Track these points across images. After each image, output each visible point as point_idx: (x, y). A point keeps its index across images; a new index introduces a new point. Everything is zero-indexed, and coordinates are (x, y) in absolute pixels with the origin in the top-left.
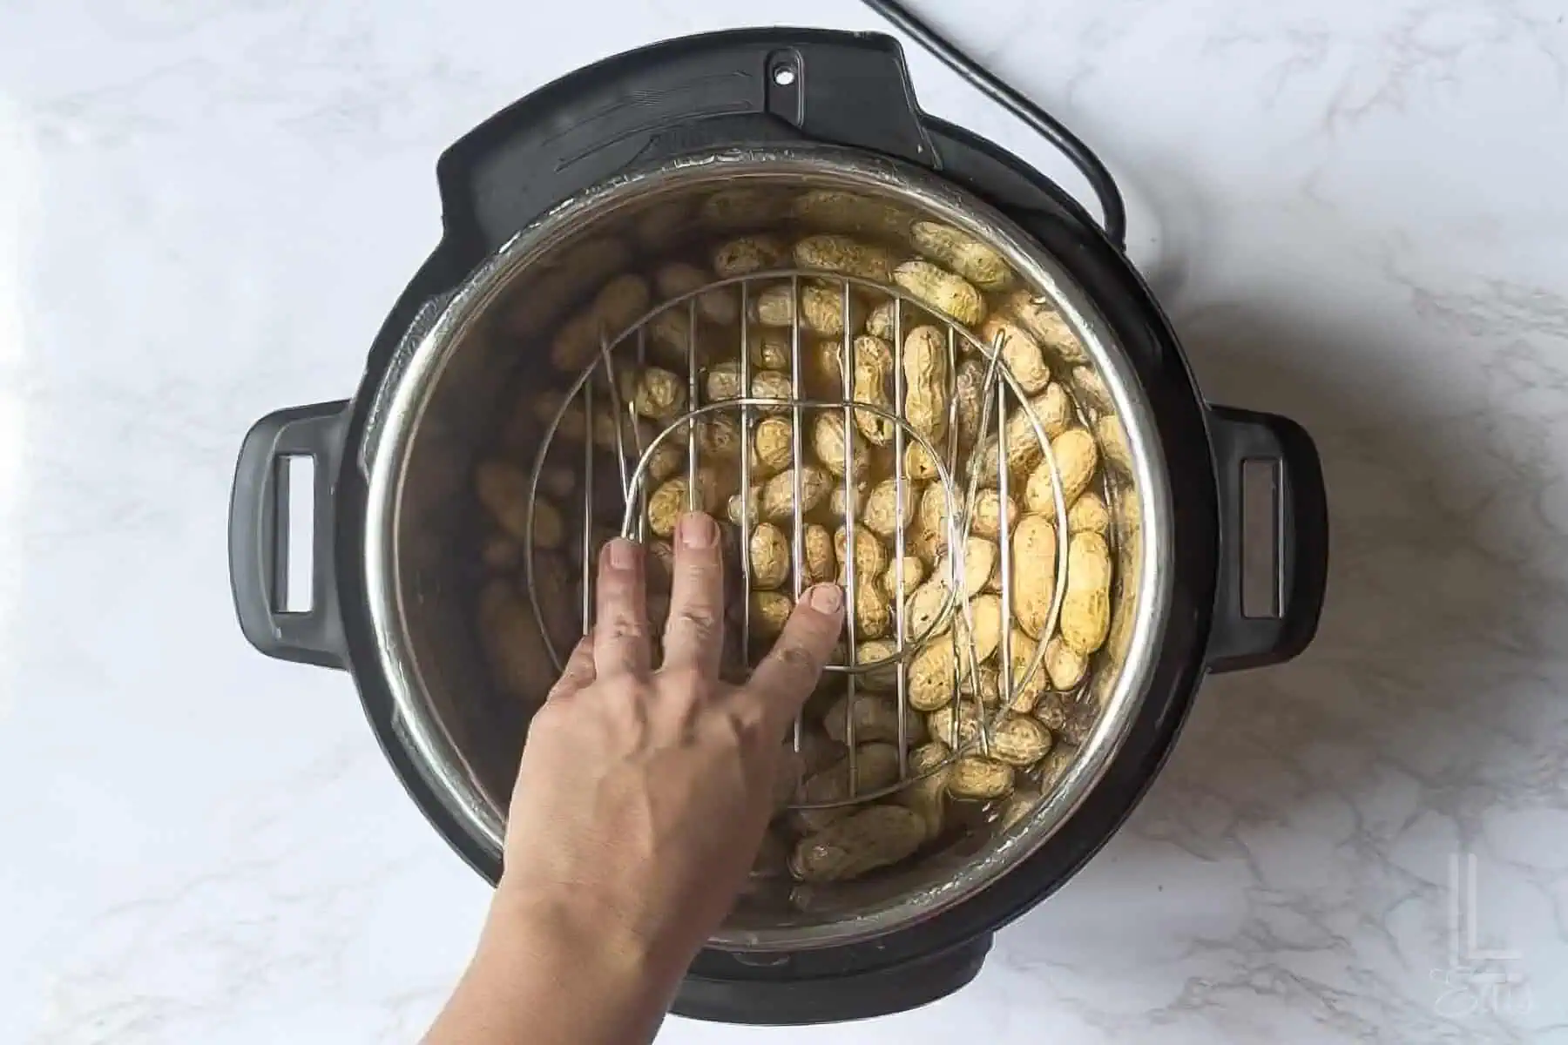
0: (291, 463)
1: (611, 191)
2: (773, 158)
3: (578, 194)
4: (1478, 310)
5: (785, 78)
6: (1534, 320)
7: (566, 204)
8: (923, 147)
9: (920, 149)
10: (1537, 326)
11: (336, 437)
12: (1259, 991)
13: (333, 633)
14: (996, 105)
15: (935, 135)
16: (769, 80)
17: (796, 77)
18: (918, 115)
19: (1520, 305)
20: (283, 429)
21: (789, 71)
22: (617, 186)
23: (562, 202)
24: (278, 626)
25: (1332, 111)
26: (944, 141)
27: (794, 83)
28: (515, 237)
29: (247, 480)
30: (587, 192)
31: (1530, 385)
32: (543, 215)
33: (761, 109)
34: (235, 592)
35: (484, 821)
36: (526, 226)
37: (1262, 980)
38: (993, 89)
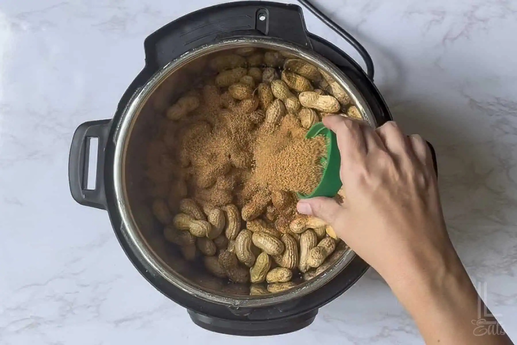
0: (91, 140)
1: (202, 49)
2: (256, 41)
3: (190, 50)
4: (491, 107)
5: (262, 18)
6: (510, 111)
7: (186, 53)
8: (307, 43)
9: (306, 44)
10: (510, 113)
11: (106, 132)
12: (407, 332)
13: (102, 197)
14: (333, 31)
15: (312, 39)
16: (257, 18)
17: (266, 18)
18: (306, 32)
19: (504, 106)
20: (89, 128)
21: (264, 16)
22: (204, 48)
23: (185, 53)
24: (83, 194)
25: (445, 39)
26: (314, 41)
27: (265, 20)
28: (169, 64)
29: (76, 144)
30: (194, 50)
31: (507, 133)
32: (178, 57)
33: (253, 28)
34: (70, 183)
35: (149, 259)
36: (173, 60)
37: (408, 328)
38: (331, 25)
